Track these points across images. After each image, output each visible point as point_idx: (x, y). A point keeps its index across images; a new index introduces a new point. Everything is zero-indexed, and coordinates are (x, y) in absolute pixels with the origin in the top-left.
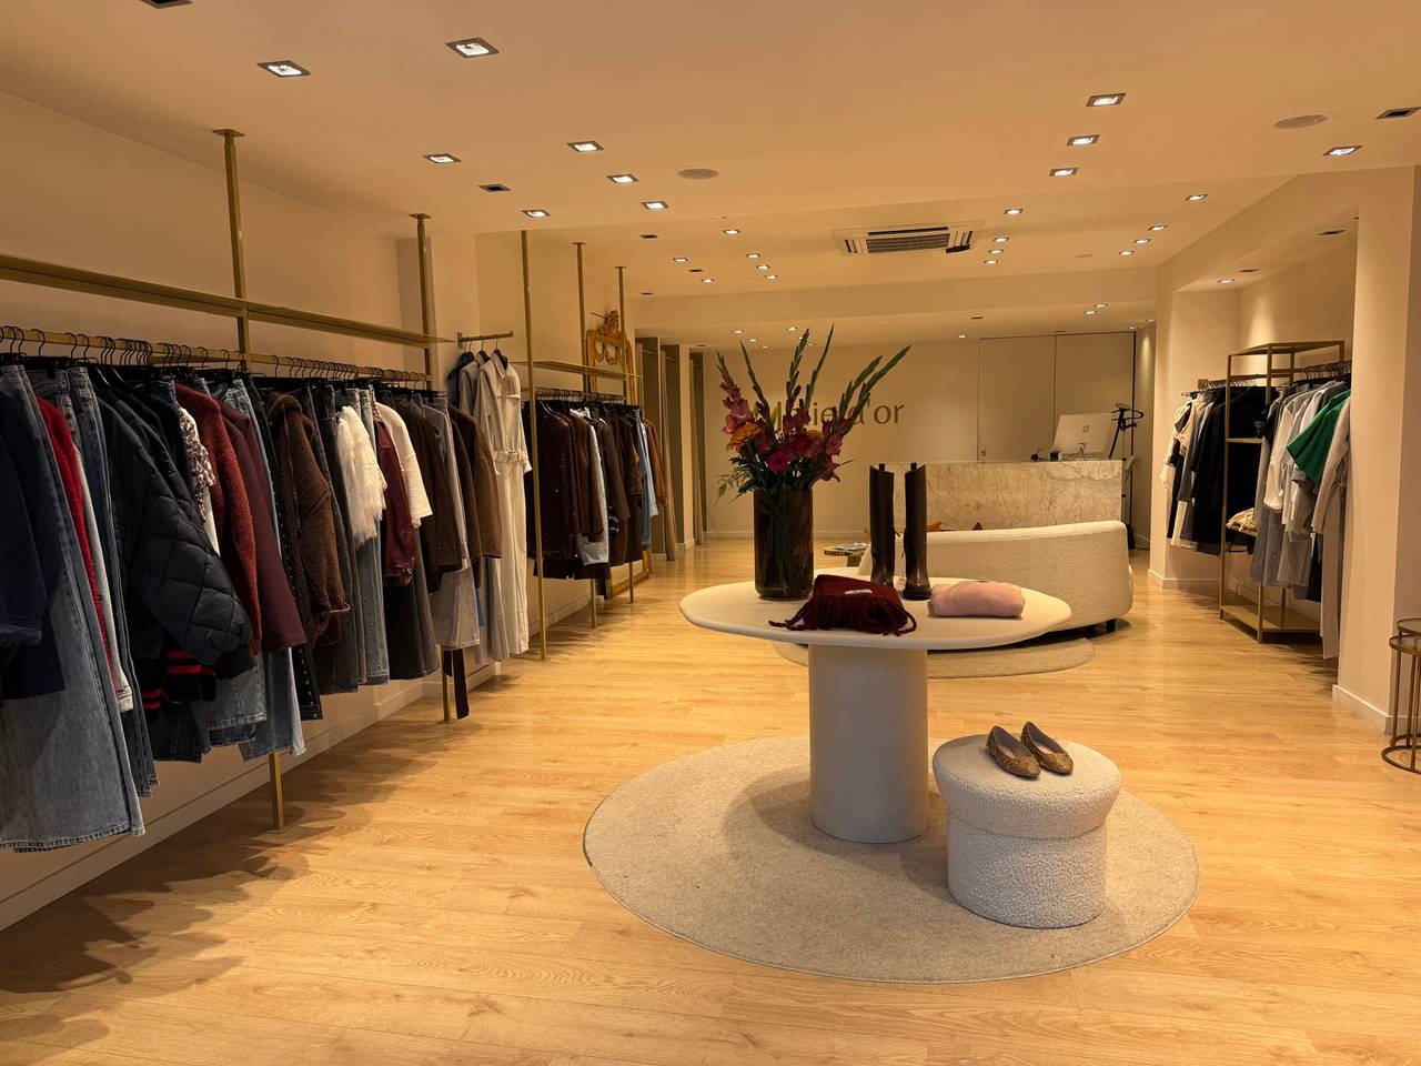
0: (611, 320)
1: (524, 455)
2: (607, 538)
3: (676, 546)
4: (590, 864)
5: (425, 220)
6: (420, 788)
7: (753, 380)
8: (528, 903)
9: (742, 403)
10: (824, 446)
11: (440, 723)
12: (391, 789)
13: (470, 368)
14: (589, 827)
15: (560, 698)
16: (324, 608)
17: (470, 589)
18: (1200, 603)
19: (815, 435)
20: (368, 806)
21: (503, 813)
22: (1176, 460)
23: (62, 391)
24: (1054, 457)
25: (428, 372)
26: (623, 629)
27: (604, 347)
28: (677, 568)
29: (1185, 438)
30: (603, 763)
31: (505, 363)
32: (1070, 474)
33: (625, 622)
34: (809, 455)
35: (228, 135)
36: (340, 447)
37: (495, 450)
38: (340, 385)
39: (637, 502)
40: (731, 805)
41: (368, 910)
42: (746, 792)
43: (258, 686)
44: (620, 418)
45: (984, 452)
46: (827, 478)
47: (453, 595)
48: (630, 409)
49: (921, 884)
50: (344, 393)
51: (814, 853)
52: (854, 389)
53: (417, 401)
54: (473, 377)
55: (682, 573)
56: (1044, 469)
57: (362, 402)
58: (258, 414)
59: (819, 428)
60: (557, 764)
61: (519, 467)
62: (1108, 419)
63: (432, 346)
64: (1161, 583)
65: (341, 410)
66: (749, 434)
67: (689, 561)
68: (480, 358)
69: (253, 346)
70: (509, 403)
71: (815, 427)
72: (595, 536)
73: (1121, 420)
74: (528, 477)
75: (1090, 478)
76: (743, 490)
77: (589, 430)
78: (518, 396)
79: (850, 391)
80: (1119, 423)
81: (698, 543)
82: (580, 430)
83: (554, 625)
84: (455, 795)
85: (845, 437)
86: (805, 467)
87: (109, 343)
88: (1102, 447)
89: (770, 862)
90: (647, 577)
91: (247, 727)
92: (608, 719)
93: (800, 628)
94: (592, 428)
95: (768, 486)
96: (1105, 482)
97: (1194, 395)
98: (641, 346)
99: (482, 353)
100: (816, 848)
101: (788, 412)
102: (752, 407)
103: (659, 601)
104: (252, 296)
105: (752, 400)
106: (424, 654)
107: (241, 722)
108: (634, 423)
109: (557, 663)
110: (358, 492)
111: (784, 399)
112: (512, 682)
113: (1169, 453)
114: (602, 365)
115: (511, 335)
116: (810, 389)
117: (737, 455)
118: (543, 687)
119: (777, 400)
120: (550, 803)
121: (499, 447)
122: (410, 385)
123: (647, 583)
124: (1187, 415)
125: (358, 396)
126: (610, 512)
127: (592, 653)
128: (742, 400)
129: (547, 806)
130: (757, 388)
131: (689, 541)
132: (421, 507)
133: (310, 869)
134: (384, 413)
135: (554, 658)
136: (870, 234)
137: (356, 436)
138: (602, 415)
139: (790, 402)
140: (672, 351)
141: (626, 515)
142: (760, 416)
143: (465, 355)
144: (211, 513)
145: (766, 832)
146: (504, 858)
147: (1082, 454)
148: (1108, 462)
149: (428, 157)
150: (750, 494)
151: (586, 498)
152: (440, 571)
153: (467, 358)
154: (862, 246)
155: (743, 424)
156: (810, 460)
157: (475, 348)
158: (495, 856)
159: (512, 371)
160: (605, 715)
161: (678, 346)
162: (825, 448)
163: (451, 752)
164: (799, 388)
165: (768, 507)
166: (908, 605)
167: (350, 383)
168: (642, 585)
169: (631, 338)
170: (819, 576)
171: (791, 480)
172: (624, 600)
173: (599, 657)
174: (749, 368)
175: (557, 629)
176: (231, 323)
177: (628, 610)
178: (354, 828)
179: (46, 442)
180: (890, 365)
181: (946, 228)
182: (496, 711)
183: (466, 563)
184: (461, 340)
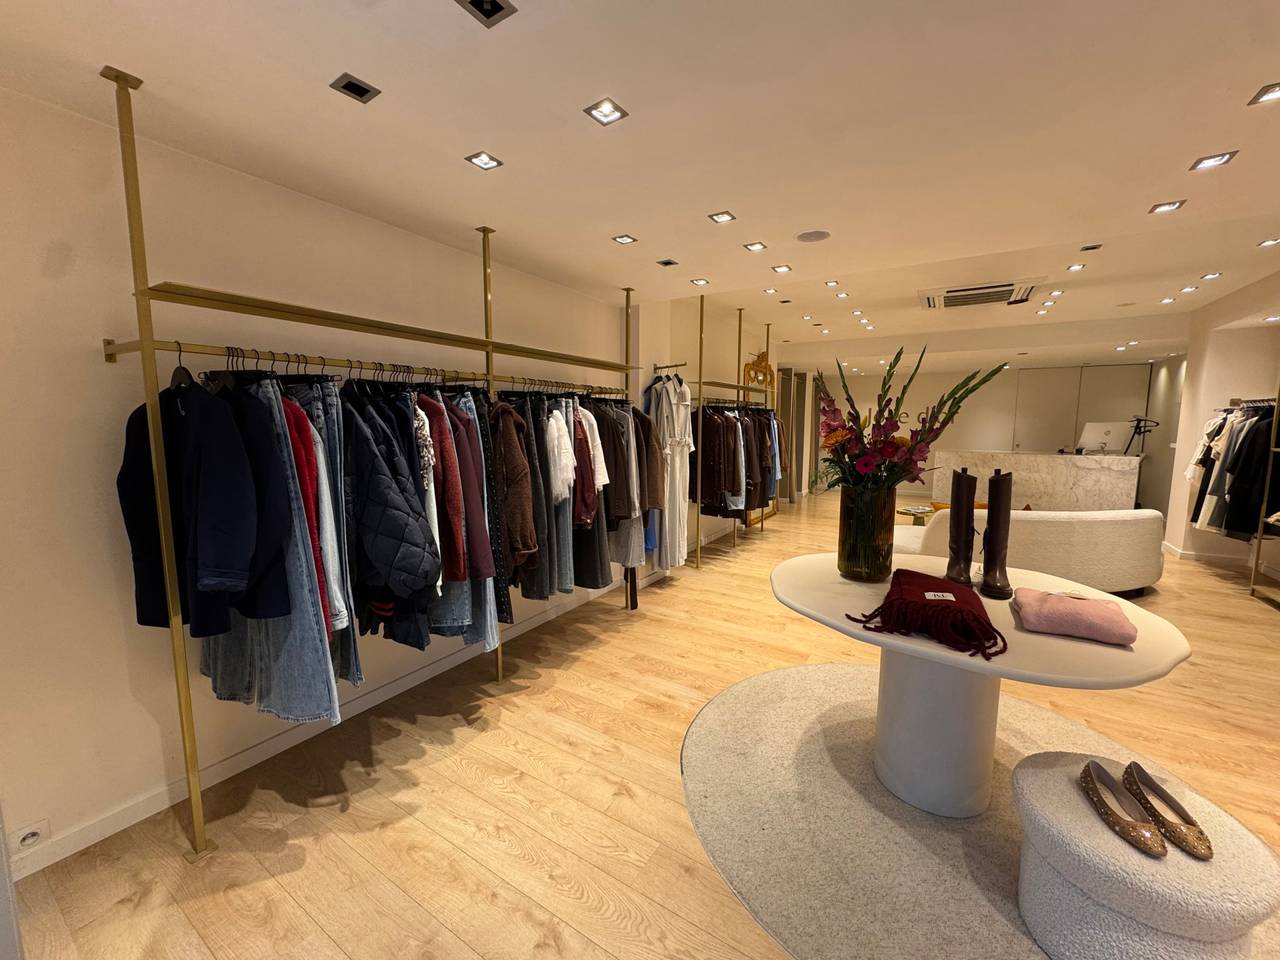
0: (763, 357)
1: (690, 440)
2: (744, 493)
3: (796, 493)
4: (682, 773)
5: (631, 292)
6: (593, 662)
7: (847, 392)
8: (626, 803)
9: (836, 412)
10: (911, 451)
11: (623, 609)
12: (576, 659)
13: (658, 386)
14: (691, 730)
15: (700, 601)
16: (517, 549)
17: (640, 529)
18: (1223, 577)
19: (903, 441)
20: (556, 672)
21: (635, 700)
22: (1206, 461)
23: (316, 399)
24: (1079, 452)
25: (627, 388)
26: (754, 551)
27: (756, 374)
28: (795, 509)
29: (1220, 446)
30: (716, 665)
31: (680, 382)
32: (1093, 465)
33: (756, 546)
34: (896, 459)
35: (485, 231)
36: (549, 438)
37: (670, 437)
38: (550, 396)
39: (767, 471)
40: (805, 733)
41: (516, 778)
42: (820, 720)
43: (467, 602)
44: (759, 418)
45: (1018, 446)
46: (912, 480)
47: (629, 533)
48: (767, 412)
49: (987, 888)
50: (557, 401)
51: (875, 813)
52: (946, 402)
53: (611, 406)
54: (659, 390)
55: (799, 513)
56: (1070, 460)
57: (567, 407)
58: (480, 416)
59: (907, 436)
60: (684, 660)
61: (686, 448)
62: (1128, 427)
63: (631, 373)
64: (1179, 556)
65: (552, 412)
66: (840, 439)
67: (804, 502)
68: (665, 379)
69: (495, 371)
70: (682, 408)
71: (903, 433)
72: (736, 493)
73: (1138, 427)
74: (693, 456)
75: (1109, 469)
76: (831, 486)
77: (736, 425)
78: (688, 403)
79: (942, 403)
80: (1136, 430)
81: (811, 492)
82: (730, 426)
83: (711, 543)
84: (611, 674)
85: (932, 444)
86: (889, 469)
87: (380, 367)
88: (1122, 447)
89: (832, 814)
90: (775, 514)
91: (461, 627)
92: (726, 624)
93: (876, 630)
94: (739, 424)
95: (855, 484)
96: (1124, 473)
97: (1229, 411)
98: (780, 373)
99: (668, 377)
100: (876, 806)
101: (878, 421)
102: (845, 416)
103: (780, 532)
104: (496, 338)
105: (845, 410)
106: (602, 574)
107: (456, 624)
108: (769, 420)
109: (707, 573)
110: (558, 467)
111: (875, 409)
112: (675, 583)
113: (1198, 455)
114: (754, 385)
115: (685, 365)
116: (899, 401)
117: (829, 456)
118: (692, 589)
119: (867, 410)
120: (670, 697)
121: (672, 436)
122: (607, 396)
123: (774, 518)
124: (1221, 427)
125: (564, 404)
126: (747, 477)
127: (728, 567)
128: (836, 410)
129: (666, 699)
130: (849, 400)
131: (805, 490)
132: (602, 478)
133: (500, 724)
134: (585, 416)
135: (705, 568)
136: (948, 292)
137: (559, 430)
138: (747, 415)
139: (881, 412)
140: (802, 377)
141: (759, 479)
142: (851, 424)
143: (657, 378)
144: (432, 485)
145: (832, 772)
146: (623, 747)
147: (1103, 450)
148: (1126, 459)
149: (615, 239)
150: (838, 488)
151: (731, 468)
152: (617, 519)
153: (659, 379)
154: (940, 302)
155: (837, 429)
156: (896, 464)
157: (663, 373)
158: (617, 743)
159: (686, 388)
160: (726, 620)
161: (805, 374)
162: (912, 454)
163: (621, 634)
164: (890, 400)
165: (853, 501)
166: (988, 603)
167: (562, 396)
168: (771, 519)
169: (775, 369)
170: (898, 570)
171: (877, 480)
172: (757, 529)
173: (731, 571)
174: (844, 382)
175: (712, 546)
176: (482, 355)
177: (759, 536)
178: (541, 690)
179: (286, 436)
180: (984, 381)
181: (1012, 285)
182: (658, 605)
183: (637, 513)
184: (656, 368)
